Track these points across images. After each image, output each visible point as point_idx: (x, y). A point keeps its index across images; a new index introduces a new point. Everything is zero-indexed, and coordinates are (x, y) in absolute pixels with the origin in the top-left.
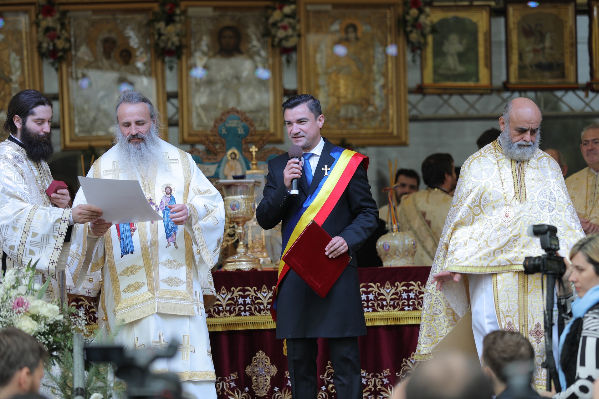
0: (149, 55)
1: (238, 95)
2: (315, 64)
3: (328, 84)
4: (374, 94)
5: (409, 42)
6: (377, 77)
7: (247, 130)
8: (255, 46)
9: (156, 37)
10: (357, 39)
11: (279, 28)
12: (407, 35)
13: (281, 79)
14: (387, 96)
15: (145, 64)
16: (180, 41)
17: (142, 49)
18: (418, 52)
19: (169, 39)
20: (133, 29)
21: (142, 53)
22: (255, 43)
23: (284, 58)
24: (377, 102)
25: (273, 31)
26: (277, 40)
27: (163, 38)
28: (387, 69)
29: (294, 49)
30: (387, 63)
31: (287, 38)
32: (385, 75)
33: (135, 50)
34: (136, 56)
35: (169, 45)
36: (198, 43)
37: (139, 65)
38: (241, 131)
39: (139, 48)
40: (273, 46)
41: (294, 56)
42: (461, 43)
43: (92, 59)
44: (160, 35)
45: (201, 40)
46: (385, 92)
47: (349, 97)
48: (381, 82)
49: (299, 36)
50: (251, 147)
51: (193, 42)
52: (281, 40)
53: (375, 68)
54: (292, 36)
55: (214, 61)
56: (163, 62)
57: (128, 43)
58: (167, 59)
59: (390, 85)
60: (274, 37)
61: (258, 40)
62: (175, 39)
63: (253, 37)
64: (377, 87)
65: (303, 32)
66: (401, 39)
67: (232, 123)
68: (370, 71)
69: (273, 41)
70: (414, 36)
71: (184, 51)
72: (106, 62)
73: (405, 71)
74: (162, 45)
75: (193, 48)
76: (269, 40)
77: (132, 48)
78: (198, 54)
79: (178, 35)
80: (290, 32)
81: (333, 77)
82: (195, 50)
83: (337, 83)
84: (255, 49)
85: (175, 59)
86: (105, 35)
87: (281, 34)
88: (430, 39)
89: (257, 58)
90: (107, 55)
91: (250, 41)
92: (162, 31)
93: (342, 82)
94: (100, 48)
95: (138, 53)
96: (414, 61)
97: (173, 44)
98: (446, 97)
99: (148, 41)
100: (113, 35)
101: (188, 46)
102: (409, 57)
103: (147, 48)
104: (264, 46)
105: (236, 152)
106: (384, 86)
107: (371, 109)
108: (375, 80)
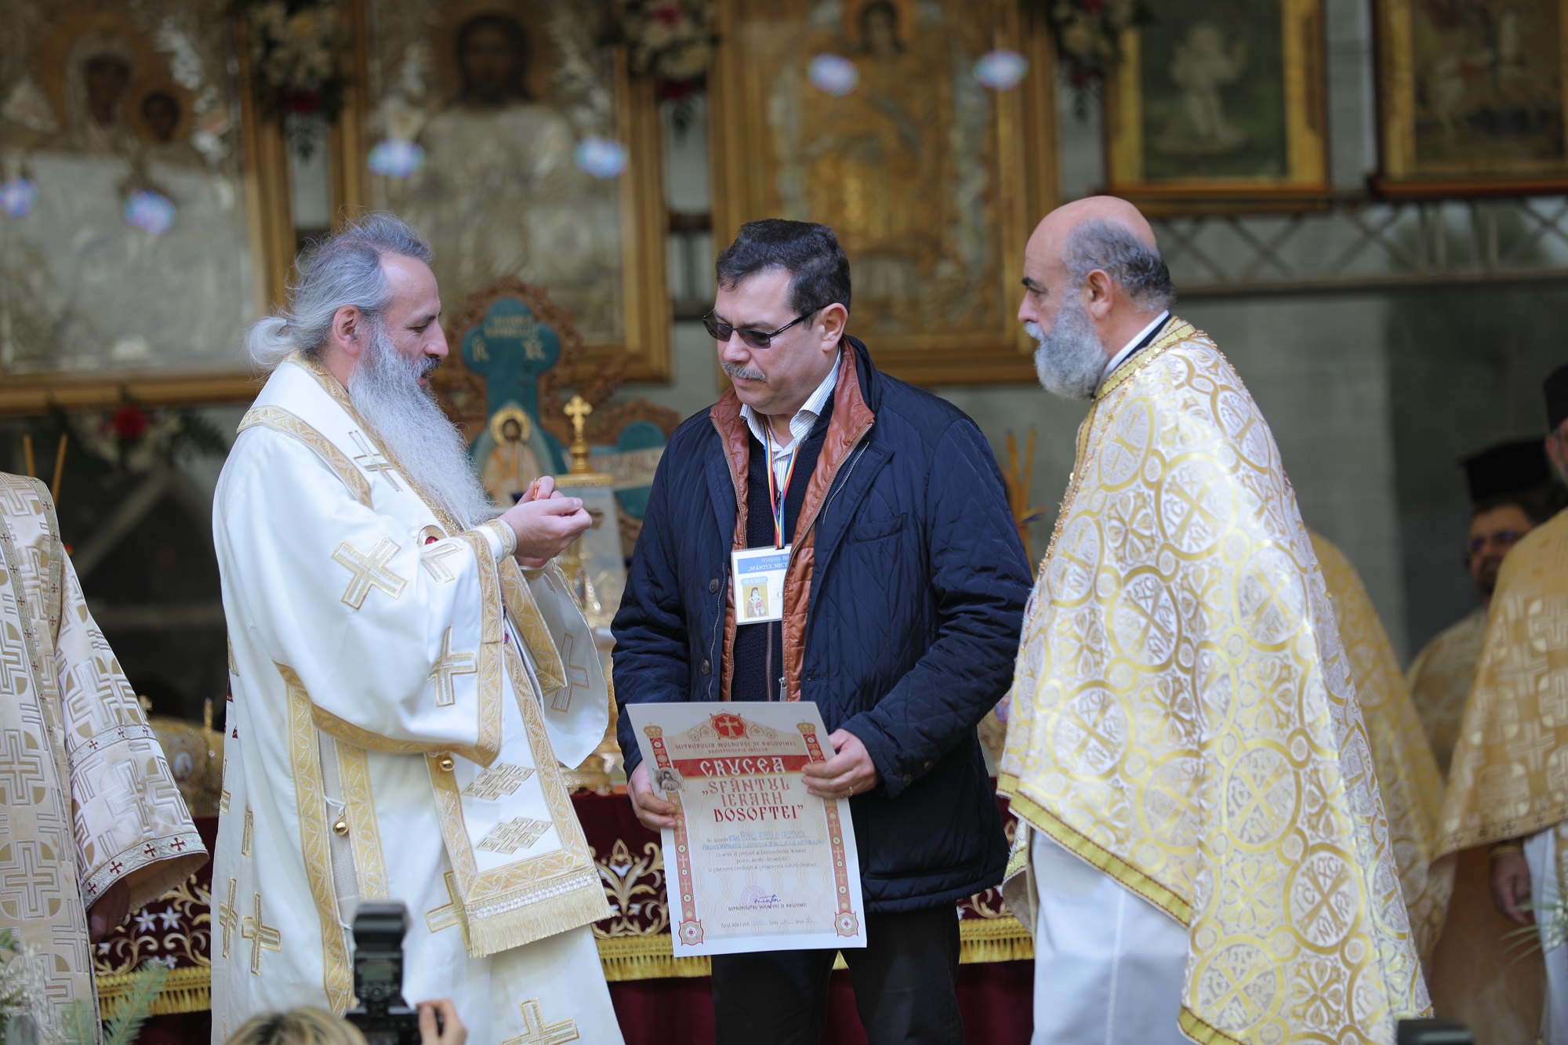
0: (236, 112)
1: (523, 232)
2: (766, 130)
3: (810, 194)
4: (954, 221)
5: (1062, 52)
6: (965, 166)
7: (552, 347)
8: (572, 78)
9: (257, 51)
10: (898, 46)
11: (649, 17)
12: (1056, 30)
13: (659, 180)
14: (996, 227)
15: (224, 138)
16: (335, 64)
17: (212, 92)
18: (1093, 86)
19: (297, 59)
20: (183, 28)
21: (212, 103)
22: (575, 65)
23: (667, 110)
24: (966, 245)
25: (631, 26)
26: (642, 57)
27: (281, 54)
28: (995, 140)
29: (698, 83)
30: (993, 124)
31: (674, 48)
32: (989, 161)
33: (192, 95)
34: (195, 115)
35: (300, 76)
36: (393, 69)
37: (207, 142)
38: (533, 350)
39: (201, 89)
40: (633, 76)
41: (699, 105)
42: (1228, 51)
43: (52, 126)
44: (270, 45)
45: (400, 58)
46: (988, 214)
47: (878, 232)
48: (976, 182)
49: (715, 40)
50: (569, 401)
51: (375, 66)
52: (656, 56)
53: (957, 139)
54: (690, 43)
55: (444, 125)
56: (283, 132)
57: (167, 73)
58: (294, 121)
59: (1004, 194)
60: (633, 46)
61: (585, 57)
62: (319, 59)
63: (569, 48)
64: (965, 198)
65: (725, 27)
66: (1040, 45)
67: (506, 326)
68: (942, 149)
69: (631, 59)
70: (1079, 36)
71: (350, 95)
72: (97, 134)
73: (1053, 145)
74: (276, 76)
75: (376, 84)
76: (618, 55)
77: (181, 88)
78: (392, 107)
79: (326, 44)
80: (684, 28)
81: (826, 170)
82: (385, 92)
83: (836, 188)
84: (575, 86)
85: (318, 123)
86: (93, 47)
87: (656, 35)
88: (1130, 42)
89: (583, 116)
90: (102, 111)
91: (558, 61)
92: (278, 32)
93: (853, 188)
94: (75, 89)
95: (200, 105)
96: (1080, 113)
97: (311, 72)
98: (1183, 227)
99: (233, 66)
100: (118, 47)
101: (360, 81)
102: (1065, 99)
103: (230, 88)
104: (603, 75)
105: (520, 416)
106: (987, 197)
107: (946, 269)
108: (957, 179)
